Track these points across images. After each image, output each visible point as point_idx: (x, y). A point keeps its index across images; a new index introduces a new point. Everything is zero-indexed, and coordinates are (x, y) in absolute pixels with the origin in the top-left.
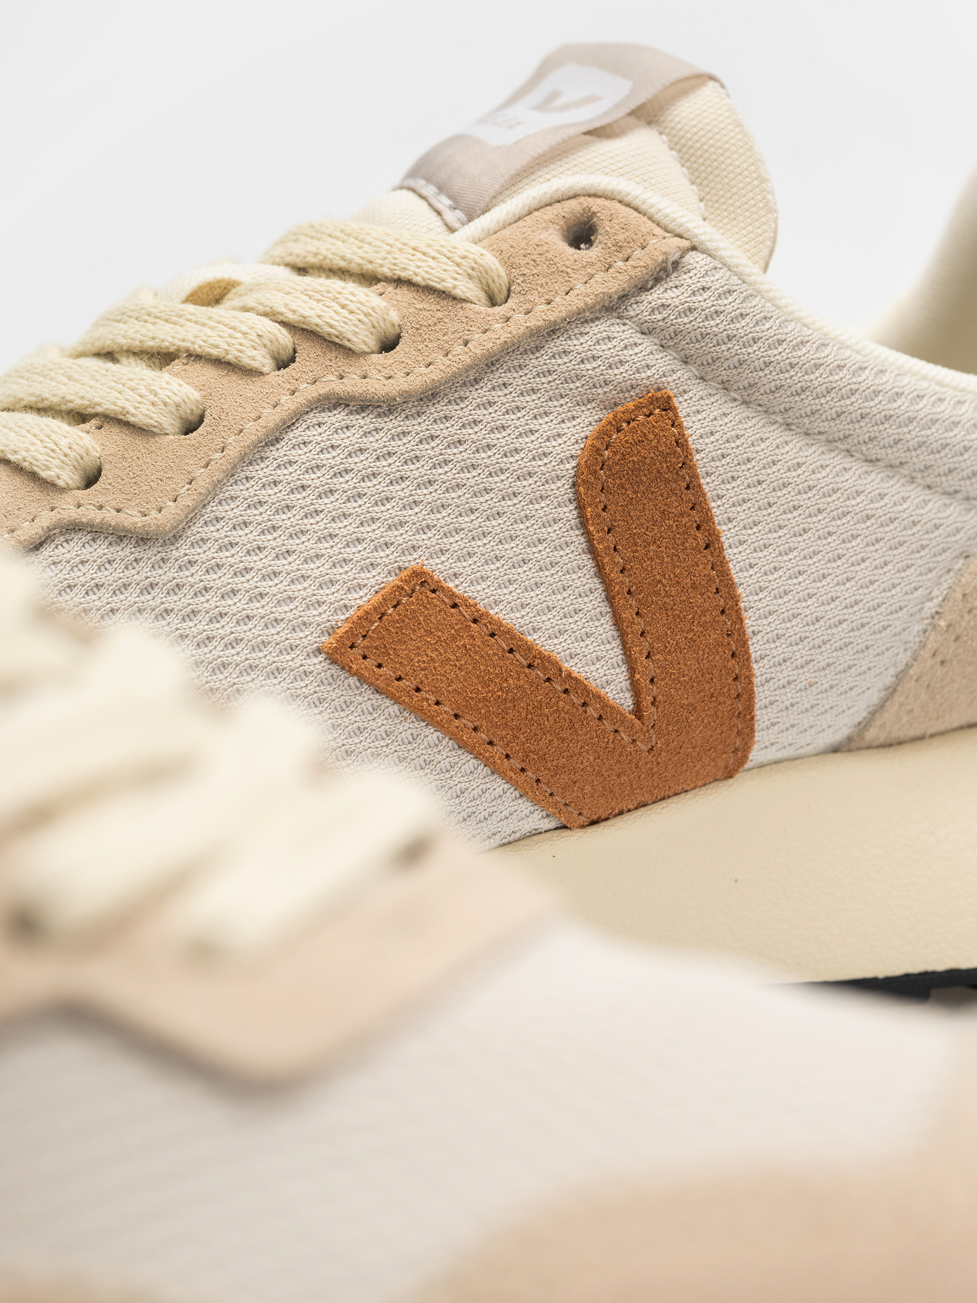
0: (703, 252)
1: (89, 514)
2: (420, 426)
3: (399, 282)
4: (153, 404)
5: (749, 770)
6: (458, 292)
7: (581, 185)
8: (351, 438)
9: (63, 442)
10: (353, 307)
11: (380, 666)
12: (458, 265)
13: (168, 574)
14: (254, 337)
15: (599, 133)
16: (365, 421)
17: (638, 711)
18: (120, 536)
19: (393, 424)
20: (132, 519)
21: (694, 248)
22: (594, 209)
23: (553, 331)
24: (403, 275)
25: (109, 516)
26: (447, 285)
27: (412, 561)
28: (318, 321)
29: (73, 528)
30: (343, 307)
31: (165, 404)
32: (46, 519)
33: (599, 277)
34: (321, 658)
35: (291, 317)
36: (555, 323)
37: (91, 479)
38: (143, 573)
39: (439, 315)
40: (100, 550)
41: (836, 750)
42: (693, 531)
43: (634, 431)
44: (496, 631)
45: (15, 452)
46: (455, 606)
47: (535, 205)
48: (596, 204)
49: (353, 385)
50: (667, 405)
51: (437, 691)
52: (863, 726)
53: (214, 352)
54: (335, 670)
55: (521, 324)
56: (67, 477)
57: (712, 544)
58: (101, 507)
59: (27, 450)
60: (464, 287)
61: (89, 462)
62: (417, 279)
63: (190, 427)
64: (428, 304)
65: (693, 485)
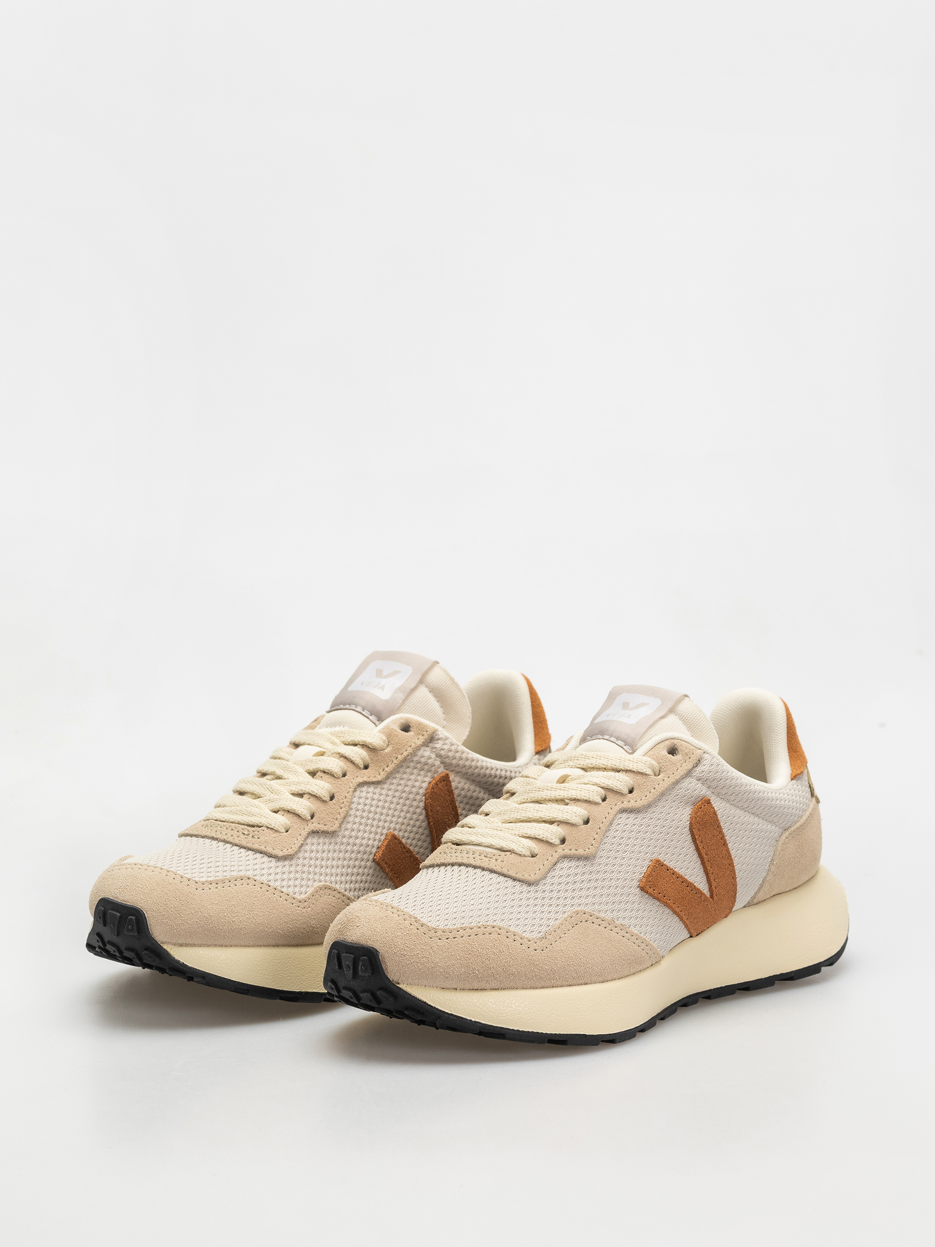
0: (707, 754)
1: (567, 852)
2: (648, 815)
3: (627, 771)
4: (576, 816)
5: (734, 911)
6: (647, 773)
7: (669, 736)
8: (630, 821)
9: (554, 831)
10: (621, 780)
11: (654, 890)
12: (645, 764)
13: (594, 868)
14: (596, 792)
15: (662, 717)
16: (632, 816)
17: (712, 896)
18: (579, 858)
19: (640, 816)
20: (581, 852)
21: (704, 752)
22: (675, 743)
23: (677, 782)
24: (629, 769)
25: (573, 852)
26: (644, 771)
27: (655, 856)
28: (612, 785)
29: (565, 857)
30: (618, 780)
31: (579, 816)
32: (556, 856)
33: (684, 764)
34: (638, 889)
35: (603, 785)
36: (677, 780)
37: (563, 841)
38: (588, 868)
39: (644, 780)
40: (573, 863)
41: (744, 907)
42: (720, 840)
43: (703, 811)
44: (679, 876)
45: (539, 835)
46: (668, 870)
47: (656, 743)
48: (675, 742)
49: (626, 805)
50: (708, 802)
51: (669, 897)
52: (754, 897)
53: (585, 798)
54: (643, 893)
55: (668, 782)
56: (557, 842)
57: (725, 844)
58: (571, 850)
59: (543, 834)
60: (649, 772)
61: (562, 836)
62: (634, 770)
63: (587, 822)
64: (639, 777)
65: (719, 826)
